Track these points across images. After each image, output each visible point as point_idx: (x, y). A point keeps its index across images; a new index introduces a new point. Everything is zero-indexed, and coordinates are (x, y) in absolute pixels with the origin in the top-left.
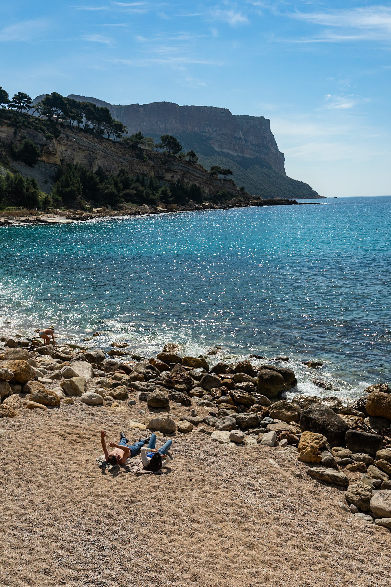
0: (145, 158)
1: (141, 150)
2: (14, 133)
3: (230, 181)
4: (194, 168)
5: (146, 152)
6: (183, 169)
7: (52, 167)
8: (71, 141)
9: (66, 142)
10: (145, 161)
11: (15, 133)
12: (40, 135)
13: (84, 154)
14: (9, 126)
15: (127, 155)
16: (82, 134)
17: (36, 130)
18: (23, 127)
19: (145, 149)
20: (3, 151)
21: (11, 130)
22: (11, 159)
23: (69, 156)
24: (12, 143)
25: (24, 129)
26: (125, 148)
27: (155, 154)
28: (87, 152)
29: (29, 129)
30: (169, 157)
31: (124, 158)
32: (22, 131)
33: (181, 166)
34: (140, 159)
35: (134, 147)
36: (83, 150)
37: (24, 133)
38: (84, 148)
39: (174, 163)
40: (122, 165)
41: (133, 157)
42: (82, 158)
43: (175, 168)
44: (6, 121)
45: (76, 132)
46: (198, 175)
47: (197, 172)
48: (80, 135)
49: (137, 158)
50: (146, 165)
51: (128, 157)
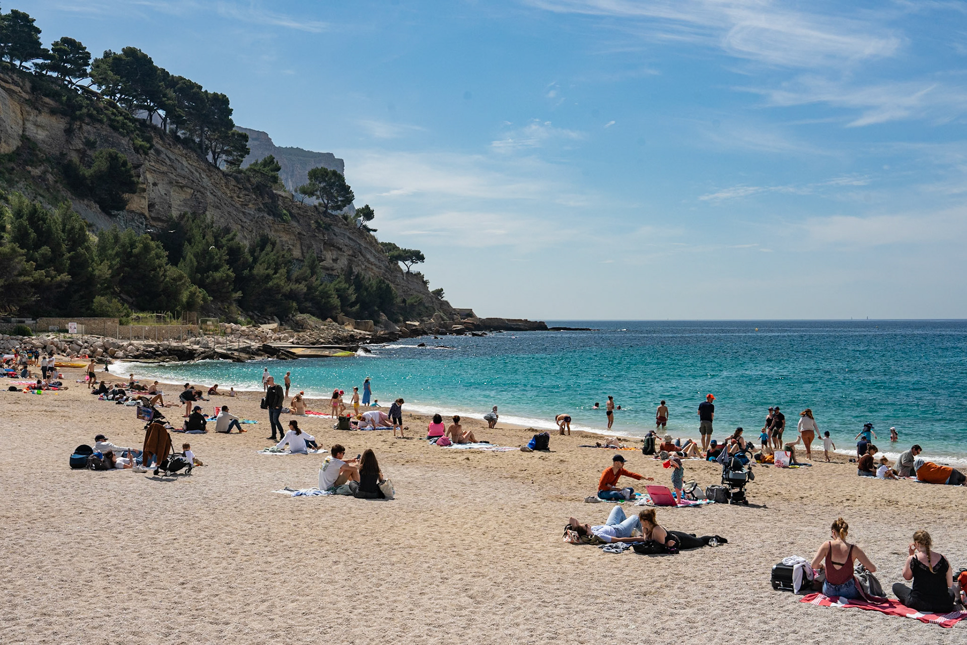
0: (285, 214)
1: (274, 197)
2: (65, 131)
3: (418, 276)
4: (367, 243)
5: (284, 203)
6: (352, 243)
7: (133, 220)
8: (163, 163)
9: (153, 164)
10: (285, 221)
11: (69, 132)
12: (123, 141)
13: (183, 196)
14: (53, 112)
15: (251, 205)
16: (179, 150)
17: (115, 129)
18: (87, 120)
19: (280, 195)
20: (48, 171)
21: (58, 124)
22: (69, 194)
23: (161, 197)
24: (63, 155)
25: (88, 124)
26: (246, 189)
27: (299, 208)
28: (189, 191)
29: (98, 126)
30: (326, 217)
31: (244, 213)
32: (85, 127)
33: (349, 238)
34: (274, 215)
35: (261, 190)
36: (182, 187)
37: (89, 132)
38: (184, 182)
39: (336, 230)
40: (243, 227)
41: (259, 210)
42: (179, 206)
43: (341, 241)
44: (47, 100)
45: (169, 144)
46: (372, 260)
47: (371, 252)
48: (176, 151)
49: (269, 214)
50: (286, 231)
51: (251, 209)
